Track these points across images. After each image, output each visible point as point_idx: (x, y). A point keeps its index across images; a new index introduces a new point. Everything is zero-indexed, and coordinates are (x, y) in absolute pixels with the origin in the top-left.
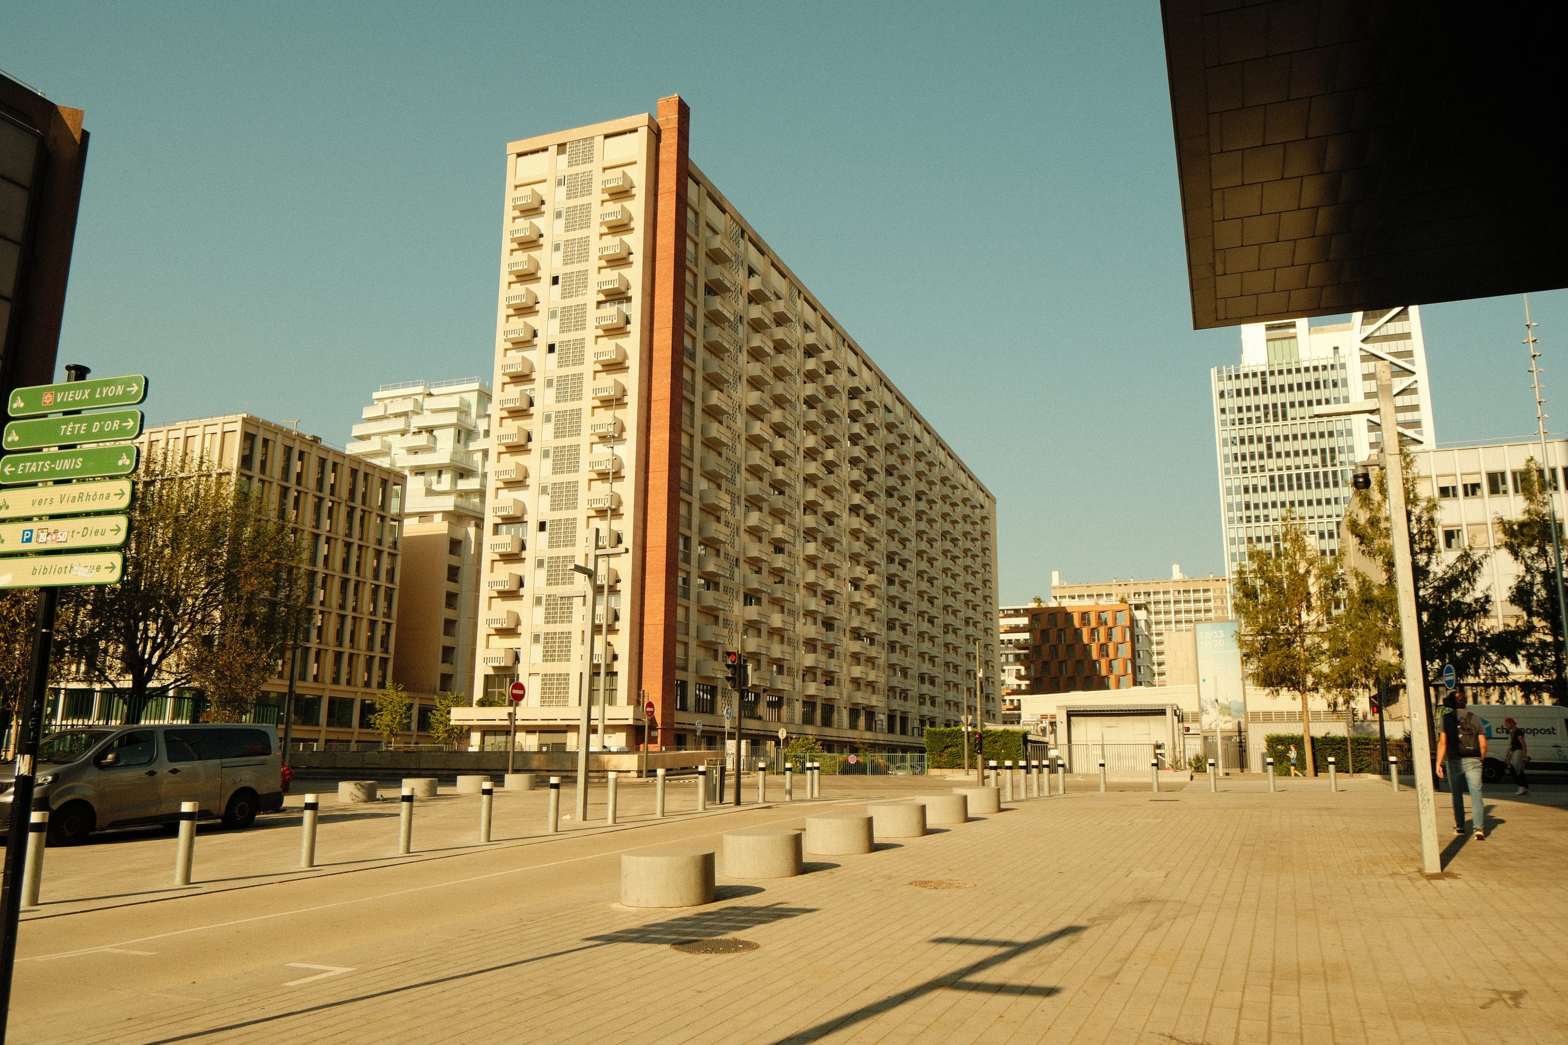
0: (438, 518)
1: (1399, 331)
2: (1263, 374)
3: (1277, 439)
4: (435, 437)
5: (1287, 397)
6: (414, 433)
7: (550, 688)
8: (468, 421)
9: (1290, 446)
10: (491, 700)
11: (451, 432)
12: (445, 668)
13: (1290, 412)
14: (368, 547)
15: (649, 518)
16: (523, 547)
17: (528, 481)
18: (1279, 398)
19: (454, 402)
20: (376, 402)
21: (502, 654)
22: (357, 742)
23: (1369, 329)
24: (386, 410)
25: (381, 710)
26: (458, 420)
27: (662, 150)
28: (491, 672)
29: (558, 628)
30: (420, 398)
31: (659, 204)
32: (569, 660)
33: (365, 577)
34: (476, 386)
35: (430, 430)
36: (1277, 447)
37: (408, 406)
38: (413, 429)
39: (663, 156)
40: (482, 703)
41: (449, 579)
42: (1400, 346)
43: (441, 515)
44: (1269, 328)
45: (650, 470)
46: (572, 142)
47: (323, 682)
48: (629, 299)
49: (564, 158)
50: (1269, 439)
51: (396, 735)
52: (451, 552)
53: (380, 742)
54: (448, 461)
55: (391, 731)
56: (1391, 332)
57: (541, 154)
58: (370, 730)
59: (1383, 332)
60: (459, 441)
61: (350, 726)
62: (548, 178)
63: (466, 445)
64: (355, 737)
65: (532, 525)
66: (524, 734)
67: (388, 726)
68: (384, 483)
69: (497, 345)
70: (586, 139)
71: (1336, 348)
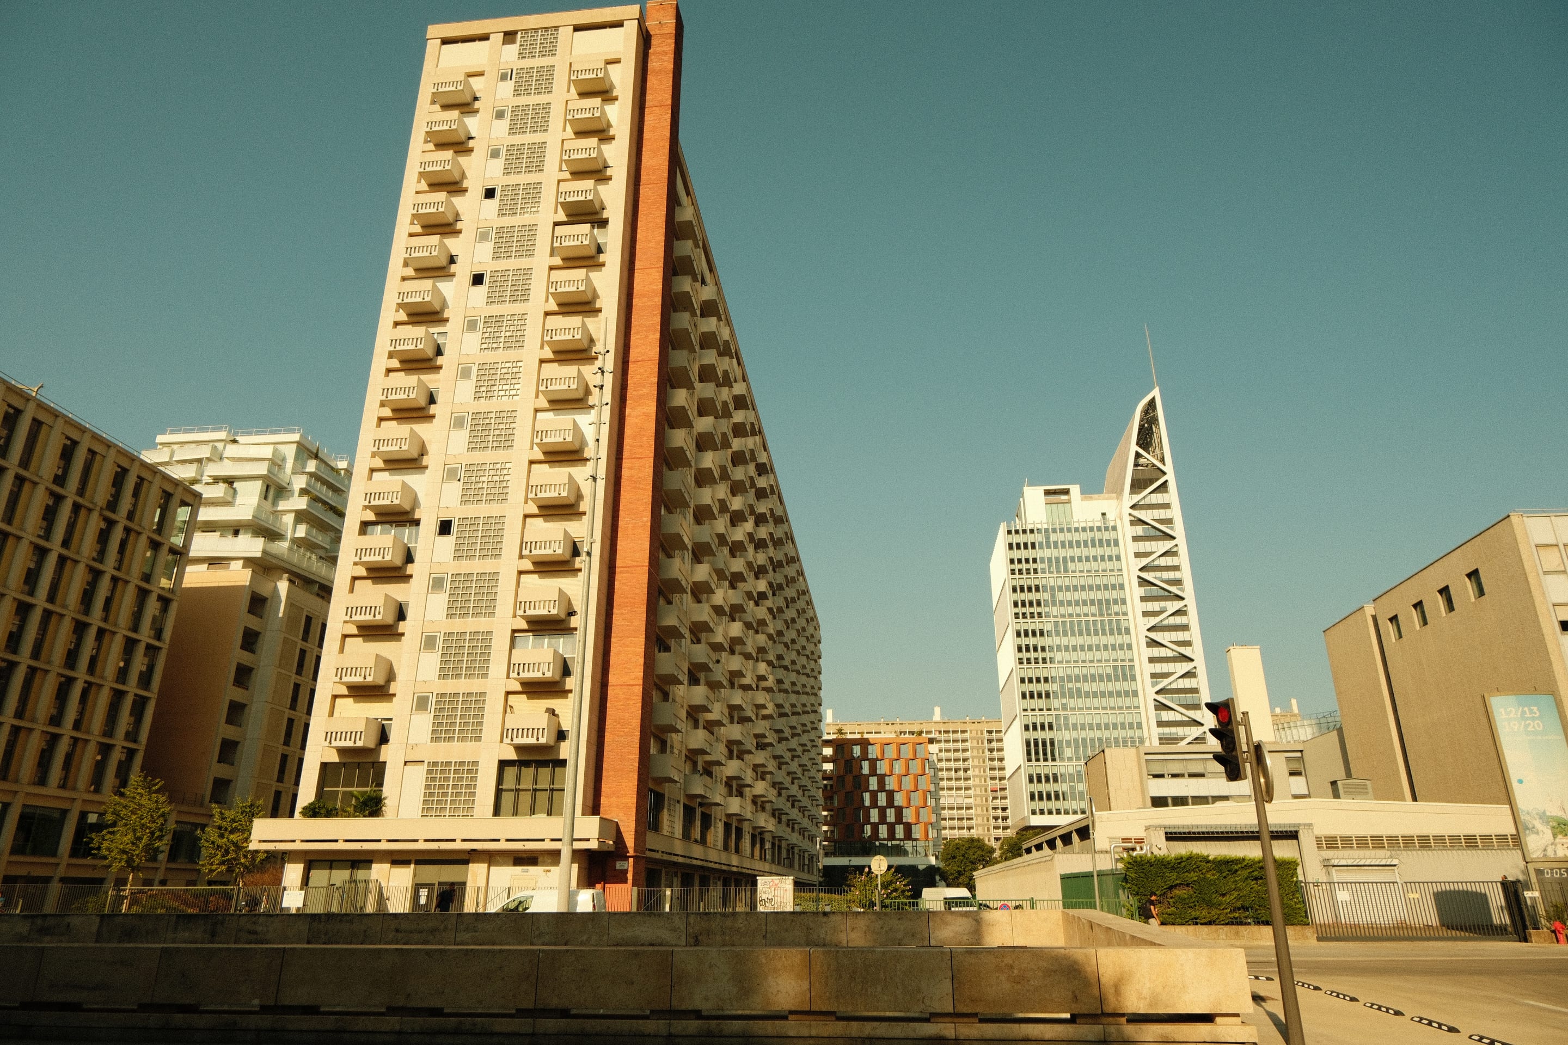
0: (237, 565)
1: (1161, 502)
2: (1047, 530)
3: (1060, 589)
4: (235, 490)
5: (1069, 552)
6: (207, 483)
7: (441, 787)
8: (281, 476)
9: (1069, 596)
10: (330, 806)
11: (258, 485)
12: (221, 771)
13: (1071, 566)
14: (127, 582)
15: (620, 523)
16: (409, 558)
17: (426, 461)
18: (1062, 553)
19: (267, 452)
20: (159, 447)
21: (361, 727)
22: (63, 880)
23: (1136, 498)
24: (172, 455)
25: (114, 824)
26: (269, 471)
27: (652, 58)
28: (334, 758)
29: (462, 686)
30: (220, 446)
31: (647, 118)
32: (478, 739)
33: (115, 625)
34: (296, 437)
35: (230, 481)
36: (1060, 596)
37: (205, 452)
38: (206, 479)
39: (653, 64)
40: (312, 812)
41: (243, 647)
42: (1162, 514)
43: (241, 562)
44: (1047, 493)
45: (625, 455)
46: (526, 31)
47: (16, 781)
48: (603, 223)
49: (513, 50)
50: (1052, 588)
51: (135, 869)
52: (251, 611)
53: (101, 881)
54: (250, 518)
55: (130, 862)
56: (1154, 502)
57: (477, 44)
58: (89, 861)
59: (1147, 501)
60: (266, 498)
61: (54, 853)
62: (487, 70)
63: (275, 503)
64: (61, 872)
65: (429, 525)
66: (387, 866)
67: (123, 852)
68: (167, 496)
69: (390, 270)
70: (546, 29)
71: (1104, 514)
